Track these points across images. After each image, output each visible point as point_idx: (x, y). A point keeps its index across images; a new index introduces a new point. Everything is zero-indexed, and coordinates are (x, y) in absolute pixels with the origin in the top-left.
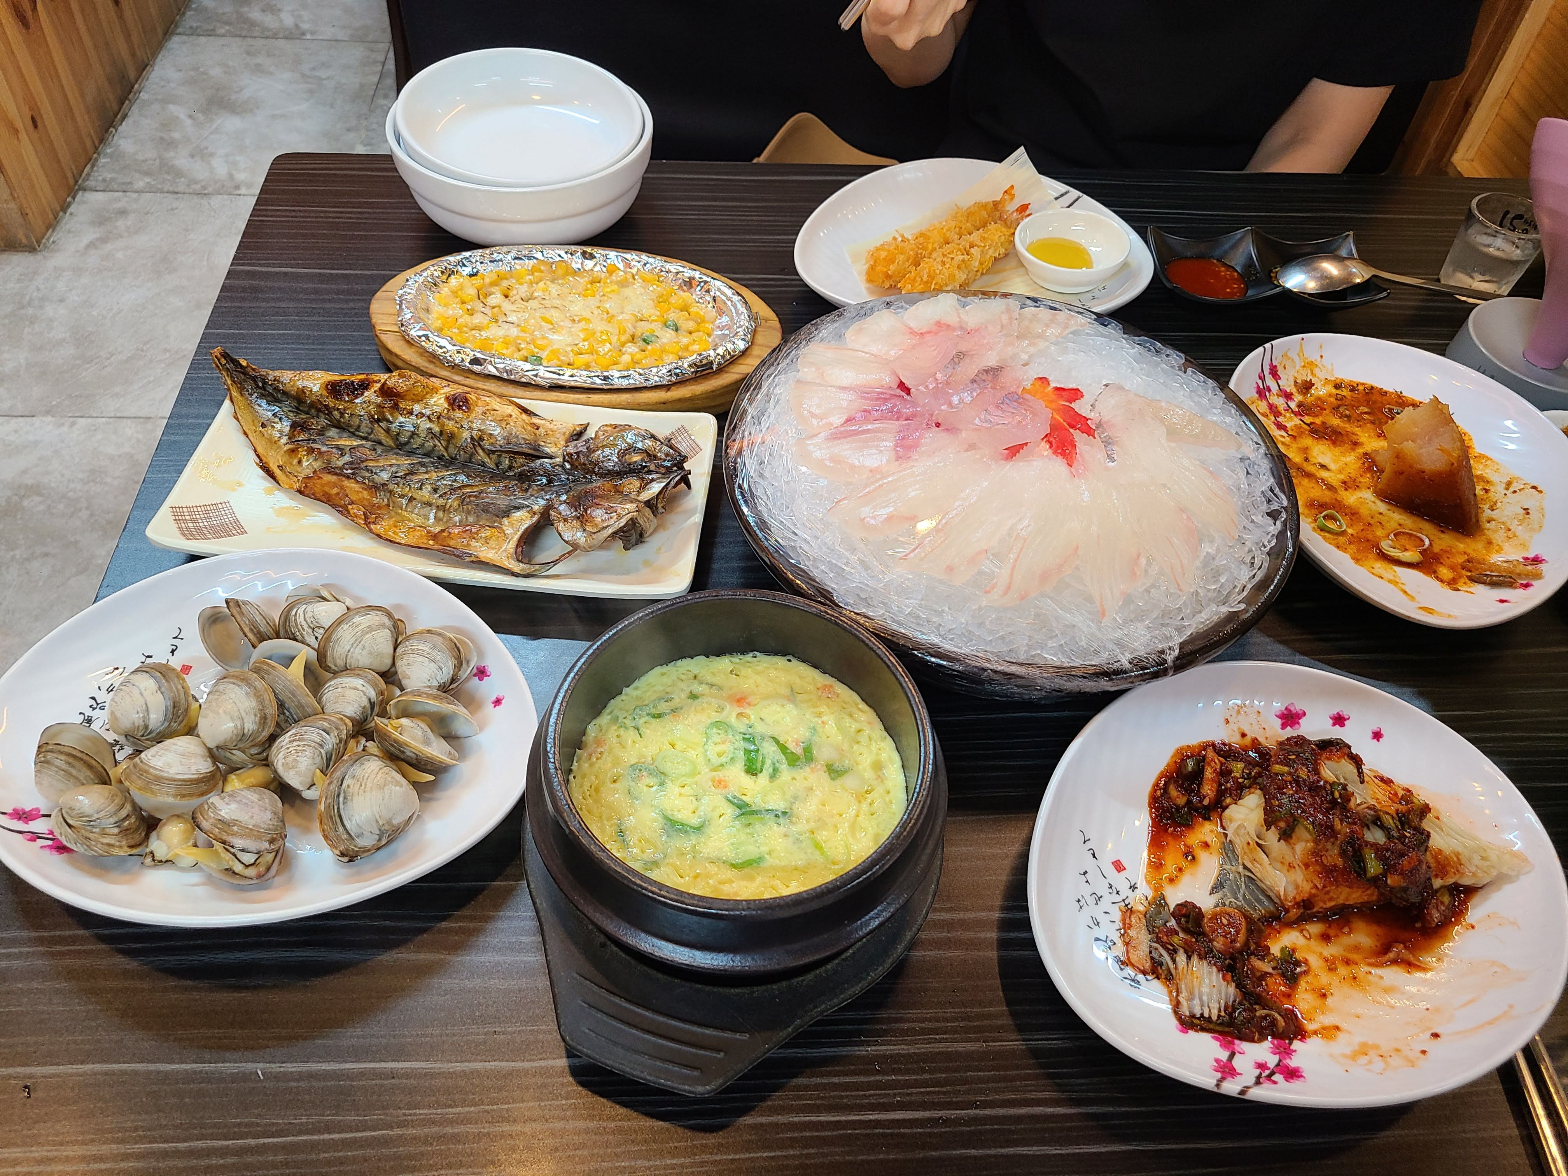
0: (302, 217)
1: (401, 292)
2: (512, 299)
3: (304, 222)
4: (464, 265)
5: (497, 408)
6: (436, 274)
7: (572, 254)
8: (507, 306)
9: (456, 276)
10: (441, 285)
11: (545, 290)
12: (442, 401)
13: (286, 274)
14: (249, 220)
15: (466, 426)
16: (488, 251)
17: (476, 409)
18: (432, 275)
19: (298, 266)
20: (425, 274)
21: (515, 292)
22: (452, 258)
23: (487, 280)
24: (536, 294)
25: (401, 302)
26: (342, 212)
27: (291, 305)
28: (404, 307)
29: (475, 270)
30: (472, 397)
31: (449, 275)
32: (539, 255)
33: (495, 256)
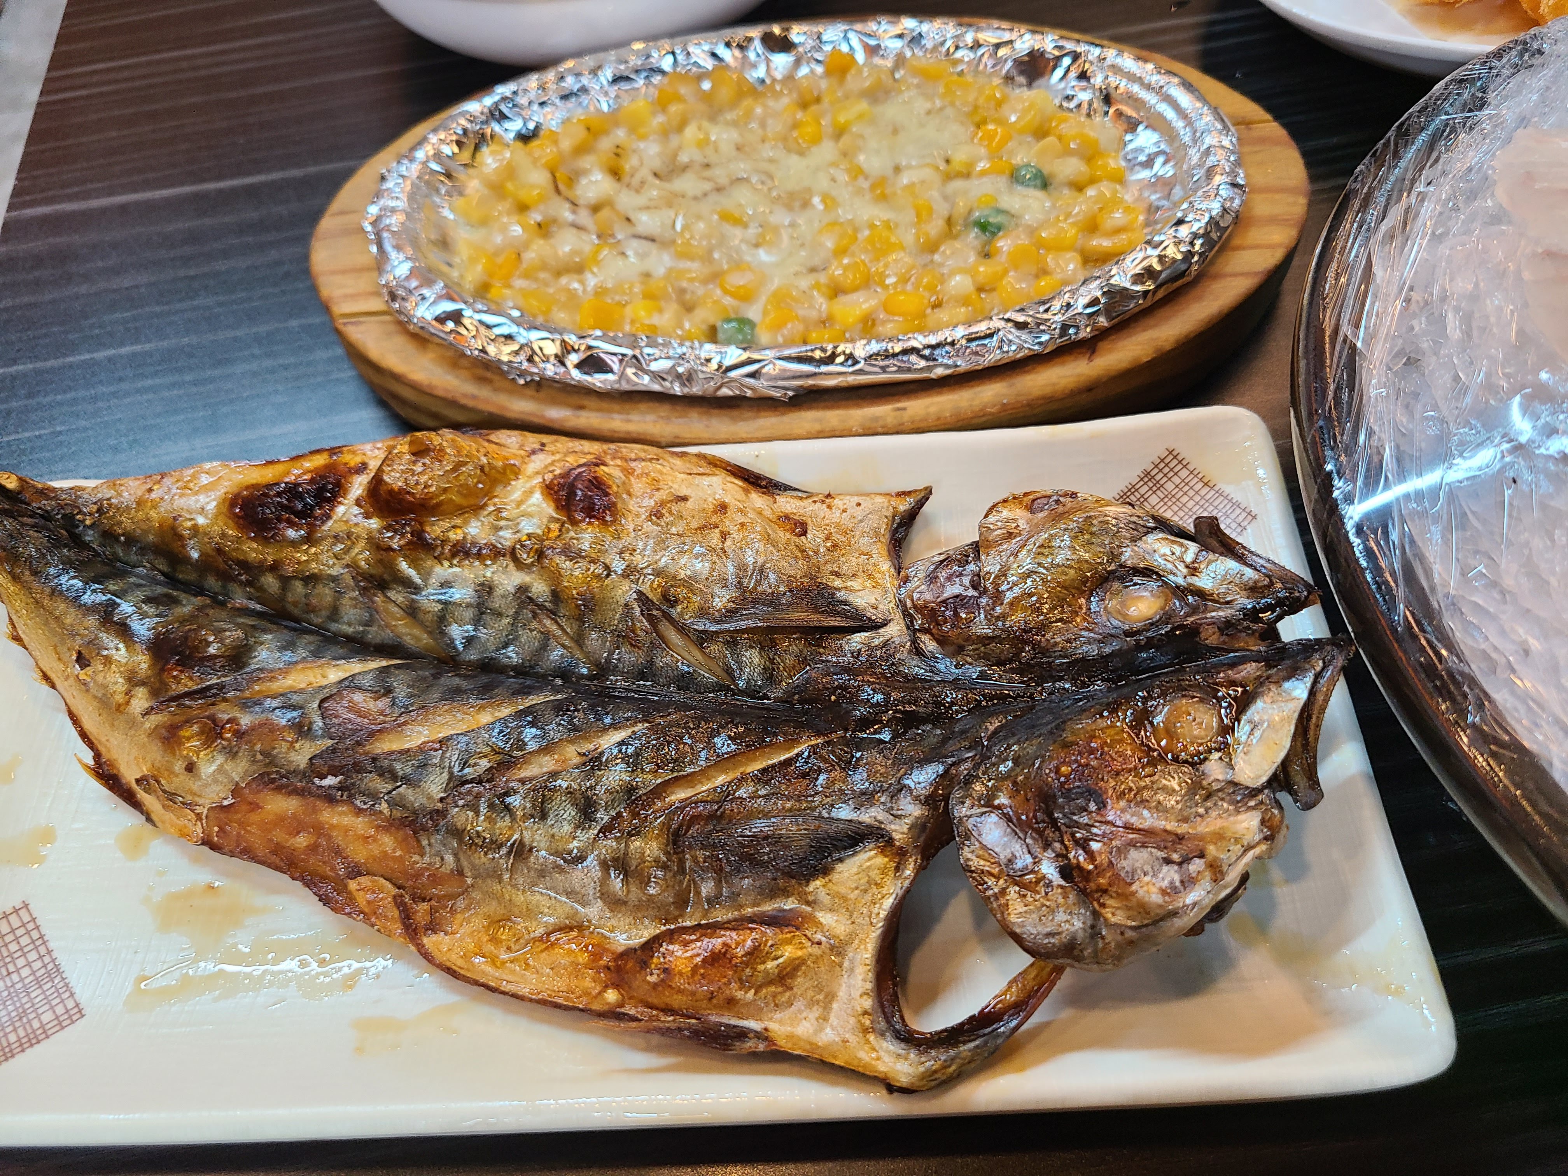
0: (144, 77)
1: (373, 210)
2: (635, 181)
3: (150, 86)
4: (503, 117)
5: (683, 492)
6: (447, 150)
7: (740, 47)
8: (626, 200)
9: (493, 147)
10: (461, 174)
11: (704, 143)
12: (537, 497)
13: (123, 209)
14: (39, 104)
15: (618, 566)
16: (550, 75)
17: (632, 504)
18: (438, 156)
19: (147, 185)
20: (420, 155)
21: (634, 161)
22: (474, 107)
23: (566, 144)
24: (684, 158)
25: (378, 235)
26: (223, 52)
27: (143, 278)
28: (388, 247)
29: (531, 126)
30: (612, 471)
31: (477, 148)
32: (667, 64)
33: (570, 82)
